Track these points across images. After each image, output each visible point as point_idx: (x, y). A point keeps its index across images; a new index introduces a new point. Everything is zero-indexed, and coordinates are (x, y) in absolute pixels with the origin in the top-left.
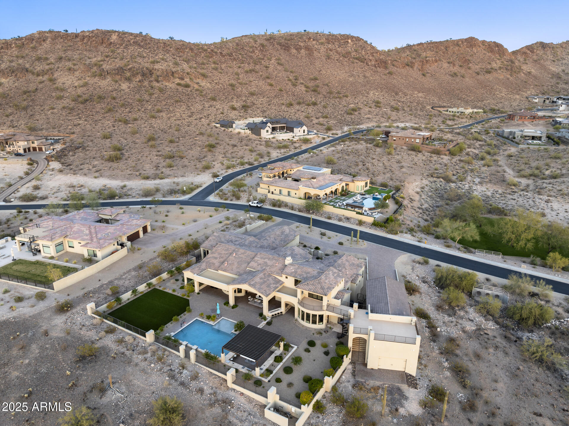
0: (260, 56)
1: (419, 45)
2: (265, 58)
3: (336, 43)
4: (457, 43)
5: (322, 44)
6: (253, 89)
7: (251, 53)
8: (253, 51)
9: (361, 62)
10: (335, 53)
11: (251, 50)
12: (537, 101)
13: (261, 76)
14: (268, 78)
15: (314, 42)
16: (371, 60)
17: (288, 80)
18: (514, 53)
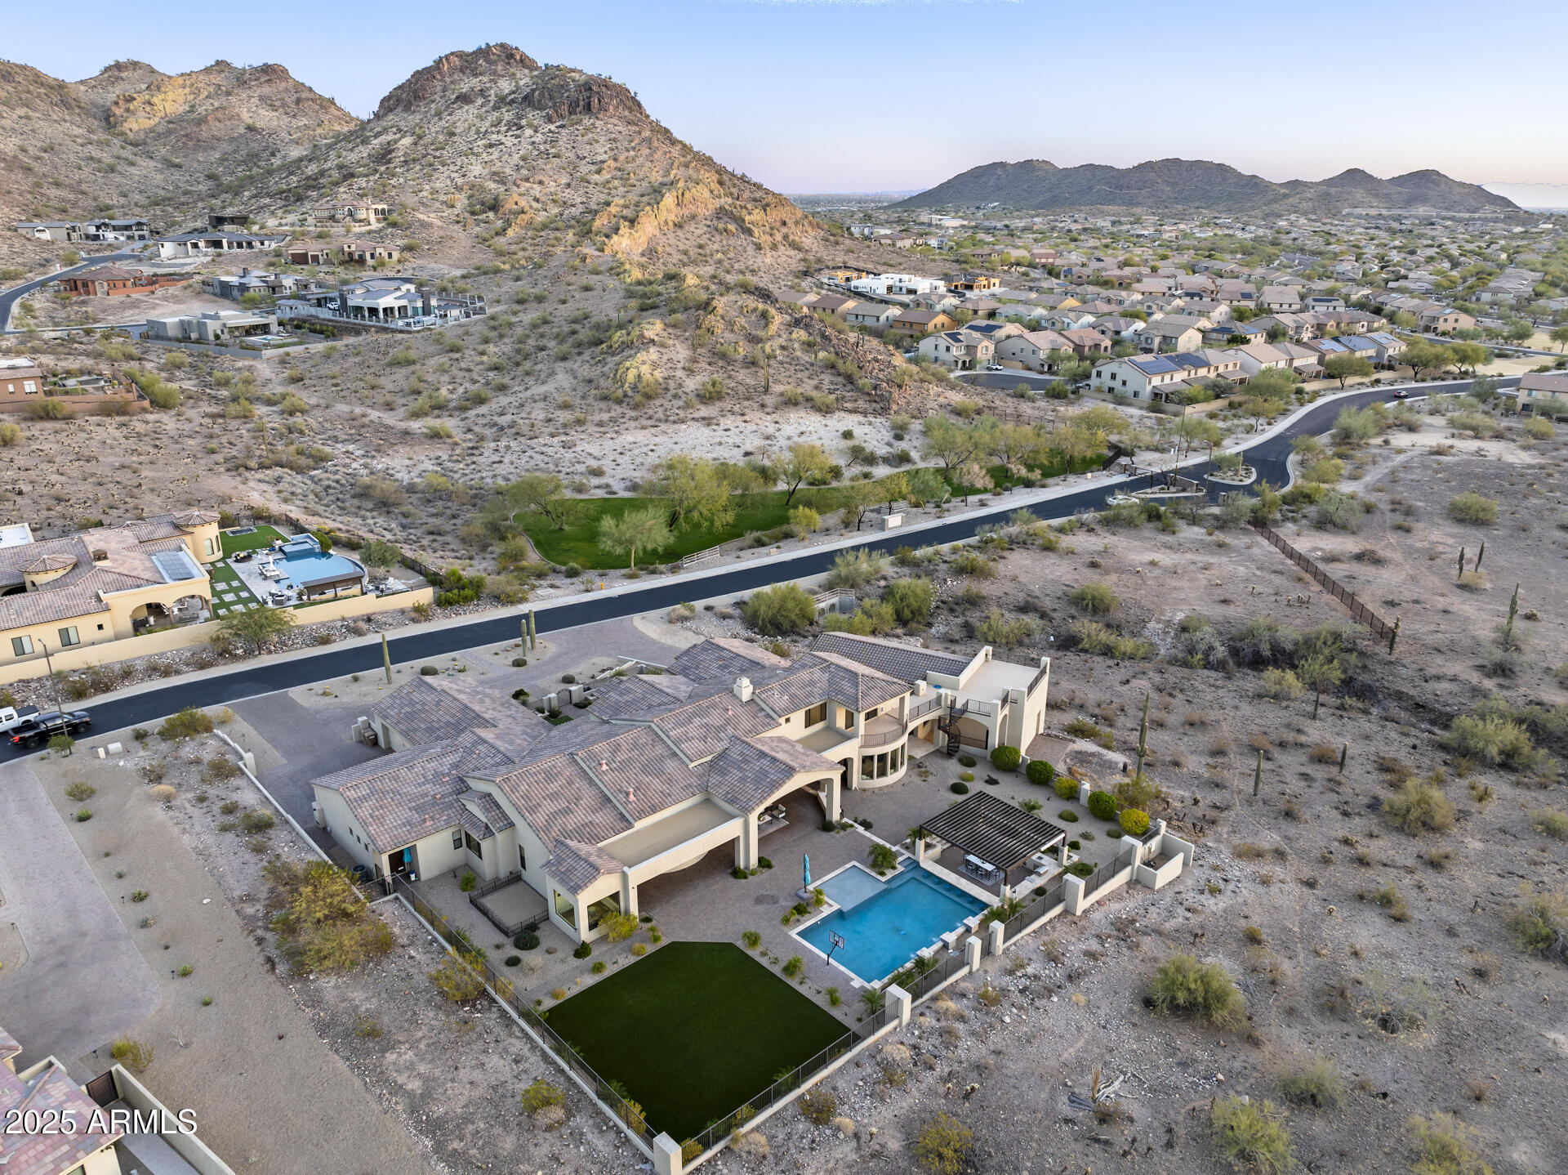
12: (46, 236)
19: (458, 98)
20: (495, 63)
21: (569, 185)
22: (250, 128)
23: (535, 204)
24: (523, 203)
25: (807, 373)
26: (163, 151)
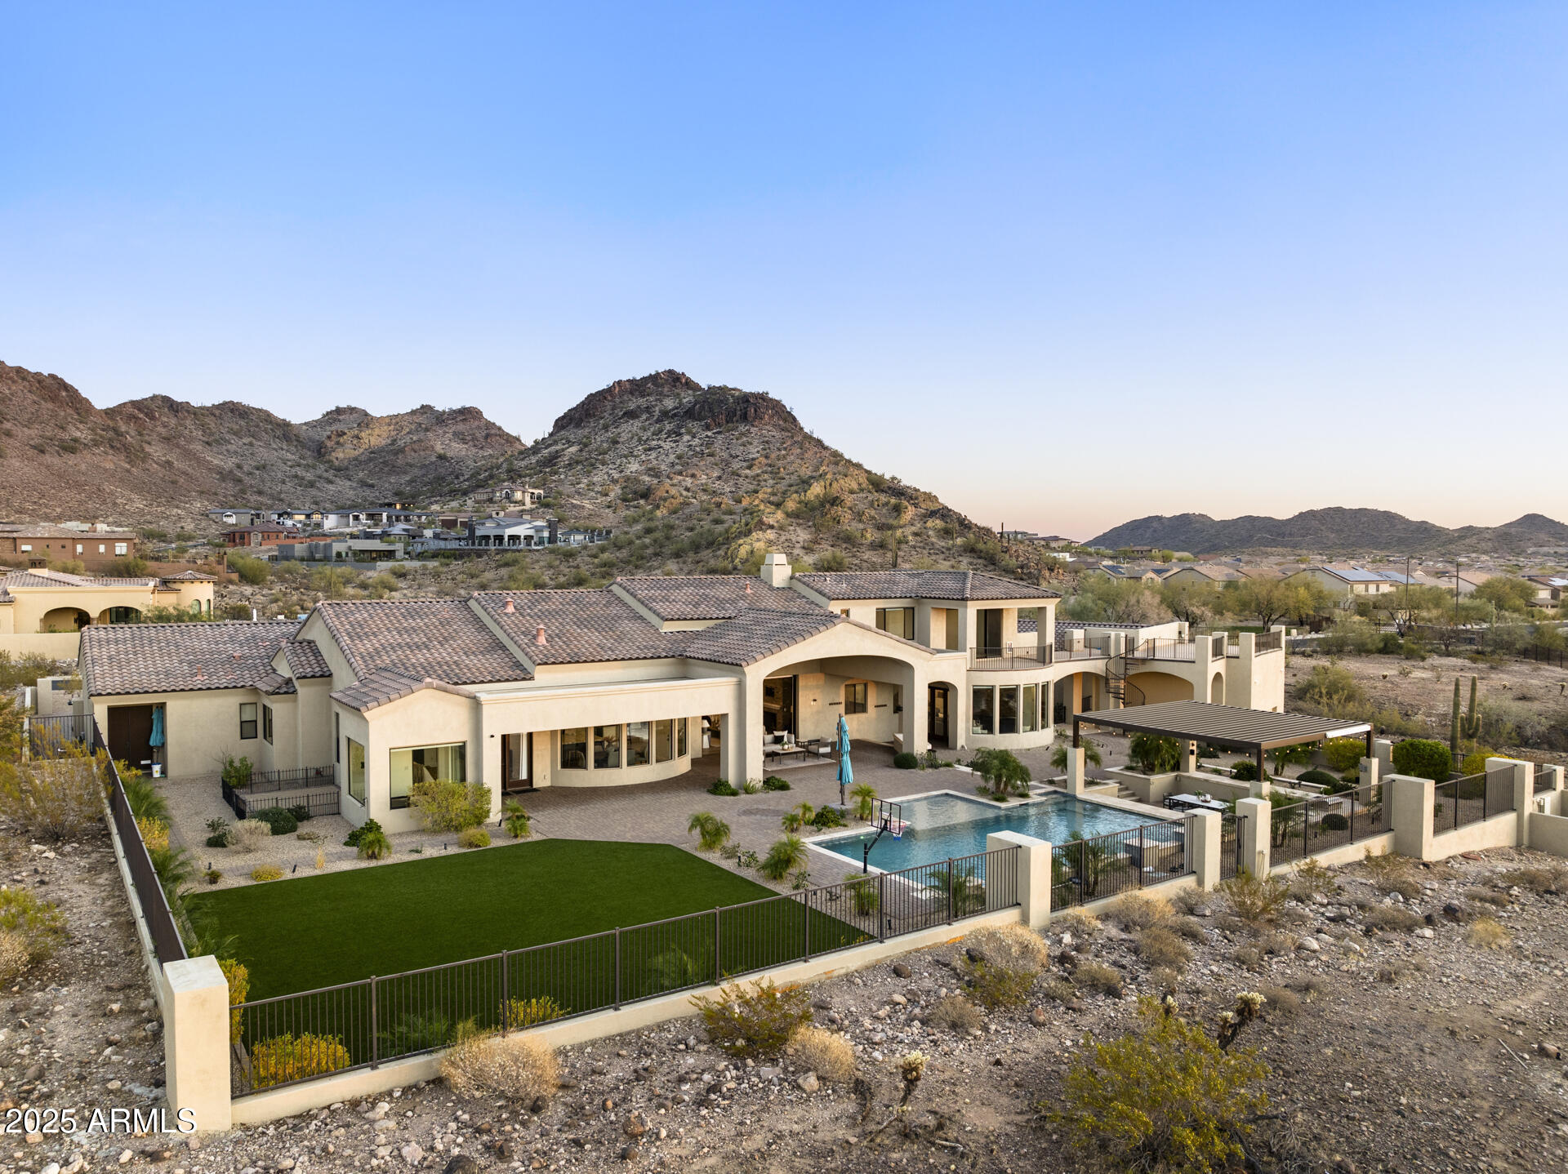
12: (232, 520)
19: (625, 414)
20: (662, 386)
21: (719, 478)
22: (441, 457)
23: (685, 493)
24: (673, 491)
25: (942, 556)
26: (361, 474)
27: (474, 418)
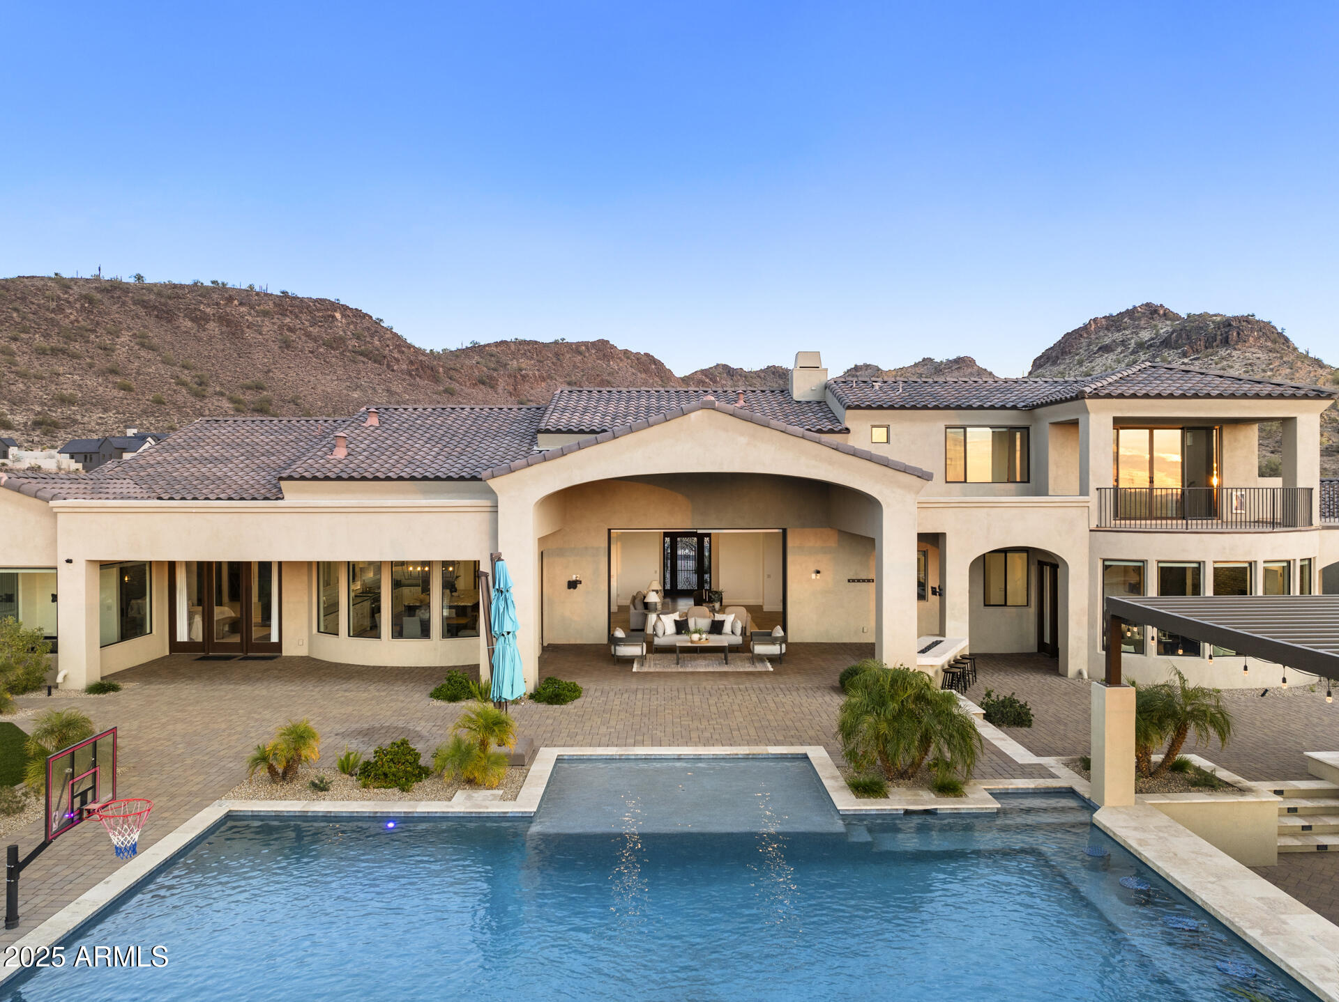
0: (83, 323)
1: (497, 344)
2: (100, 331)
3: (303, 317)
4: (577, 349)
5: (265, 314)
6: (68, 391)
7: (53, 311)
8: (60, 310)
9: (375, 361)
10: (304, 338)
11: (53, 305)
13: (91, 366)
14: (113, 372)
15: (243, 309)
16: (397, 360)
17: (177, 384)
18: (686, 380)
19: (1100, 348)
20: (1139, 319)
27: (968, 366)
